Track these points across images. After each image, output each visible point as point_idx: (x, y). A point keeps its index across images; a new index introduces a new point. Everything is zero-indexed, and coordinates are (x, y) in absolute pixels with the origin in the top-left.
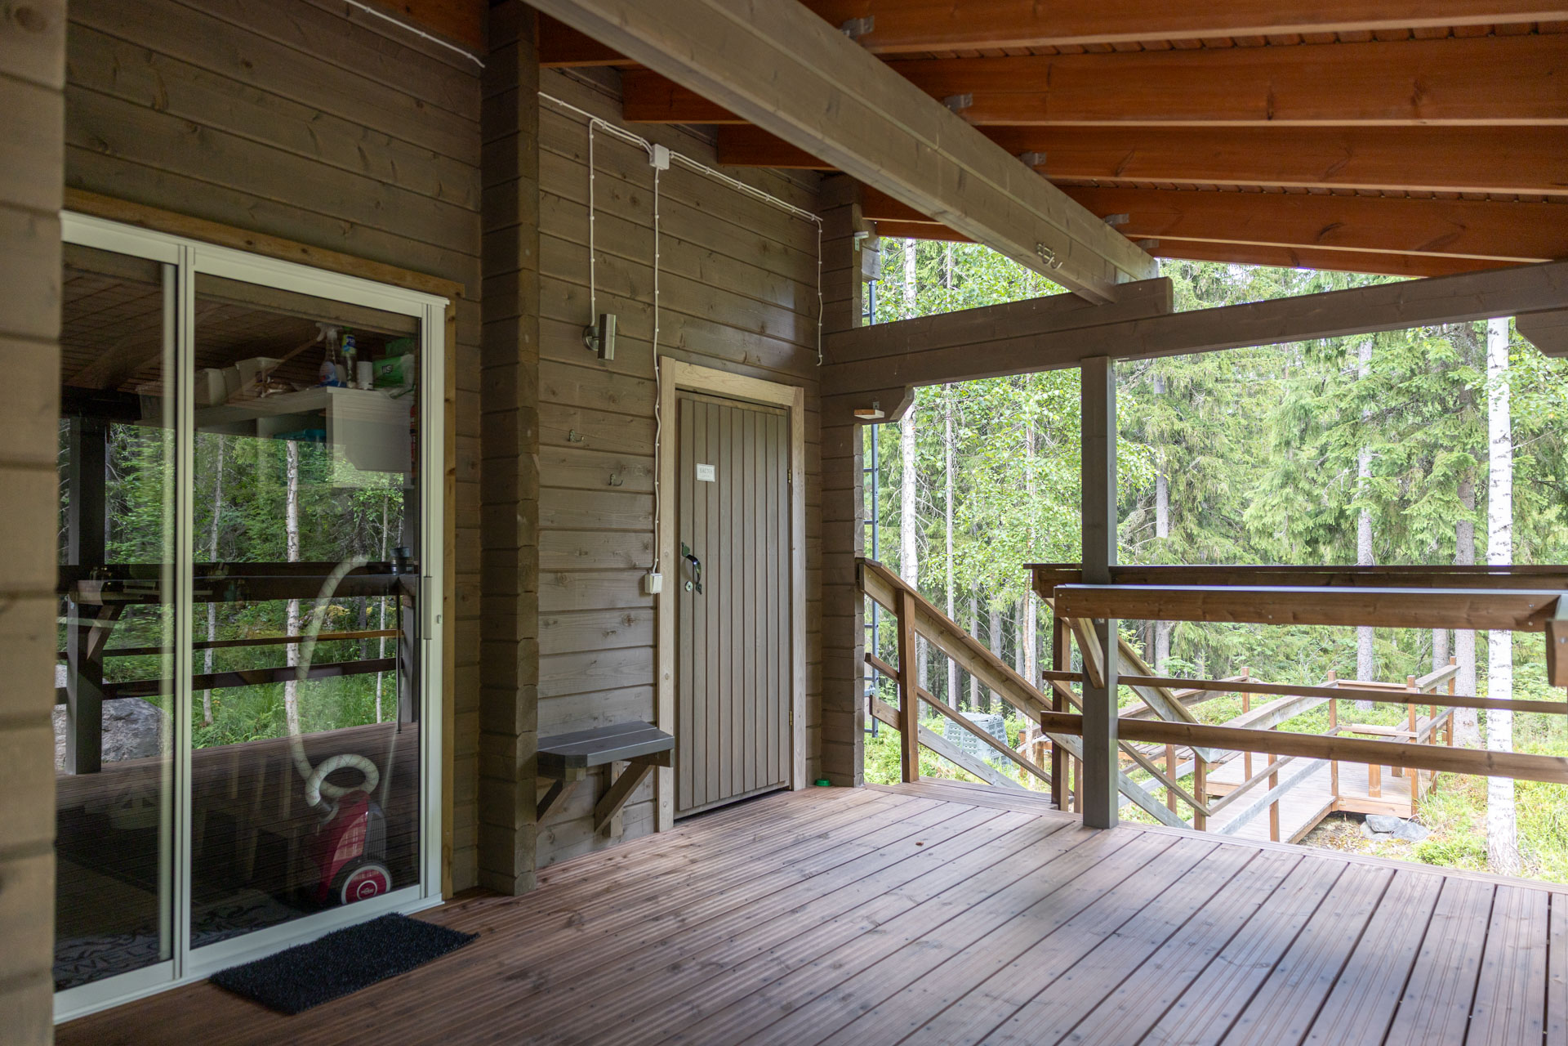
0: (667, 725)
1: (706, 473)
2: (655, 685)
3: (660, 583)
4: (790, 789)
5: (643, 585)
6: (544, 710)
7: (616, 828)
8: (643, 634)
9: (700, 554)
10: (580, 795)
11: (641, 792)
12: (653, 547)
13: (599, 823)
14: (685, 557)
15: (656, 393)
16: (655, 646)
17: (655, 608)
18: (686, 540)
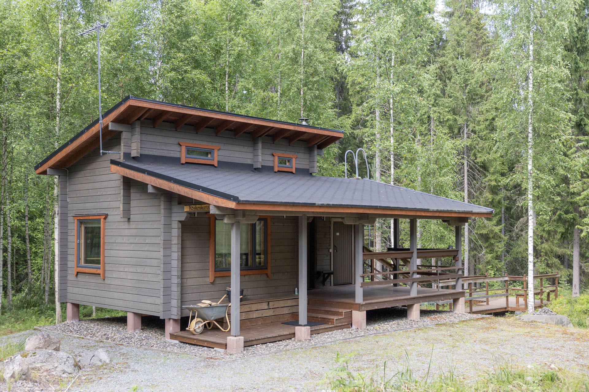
0: (332, 269)
1: (338, 234)
2: (331, 265)
3: (331, 251)
4: (352, 284)
5: (329, 251)
6: (318, 267)
7: (326, 284)
8: (329, 258)
9: (337, 246)
10: (321, 279)
11: (328, 280)
12: (330, 245)
13: (323, 283)
14: (334, 246)
15: (330, 223)
16: (331, 260)
17: (331, 254)
18: (335, 244)
